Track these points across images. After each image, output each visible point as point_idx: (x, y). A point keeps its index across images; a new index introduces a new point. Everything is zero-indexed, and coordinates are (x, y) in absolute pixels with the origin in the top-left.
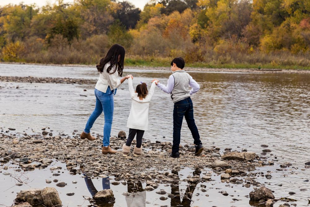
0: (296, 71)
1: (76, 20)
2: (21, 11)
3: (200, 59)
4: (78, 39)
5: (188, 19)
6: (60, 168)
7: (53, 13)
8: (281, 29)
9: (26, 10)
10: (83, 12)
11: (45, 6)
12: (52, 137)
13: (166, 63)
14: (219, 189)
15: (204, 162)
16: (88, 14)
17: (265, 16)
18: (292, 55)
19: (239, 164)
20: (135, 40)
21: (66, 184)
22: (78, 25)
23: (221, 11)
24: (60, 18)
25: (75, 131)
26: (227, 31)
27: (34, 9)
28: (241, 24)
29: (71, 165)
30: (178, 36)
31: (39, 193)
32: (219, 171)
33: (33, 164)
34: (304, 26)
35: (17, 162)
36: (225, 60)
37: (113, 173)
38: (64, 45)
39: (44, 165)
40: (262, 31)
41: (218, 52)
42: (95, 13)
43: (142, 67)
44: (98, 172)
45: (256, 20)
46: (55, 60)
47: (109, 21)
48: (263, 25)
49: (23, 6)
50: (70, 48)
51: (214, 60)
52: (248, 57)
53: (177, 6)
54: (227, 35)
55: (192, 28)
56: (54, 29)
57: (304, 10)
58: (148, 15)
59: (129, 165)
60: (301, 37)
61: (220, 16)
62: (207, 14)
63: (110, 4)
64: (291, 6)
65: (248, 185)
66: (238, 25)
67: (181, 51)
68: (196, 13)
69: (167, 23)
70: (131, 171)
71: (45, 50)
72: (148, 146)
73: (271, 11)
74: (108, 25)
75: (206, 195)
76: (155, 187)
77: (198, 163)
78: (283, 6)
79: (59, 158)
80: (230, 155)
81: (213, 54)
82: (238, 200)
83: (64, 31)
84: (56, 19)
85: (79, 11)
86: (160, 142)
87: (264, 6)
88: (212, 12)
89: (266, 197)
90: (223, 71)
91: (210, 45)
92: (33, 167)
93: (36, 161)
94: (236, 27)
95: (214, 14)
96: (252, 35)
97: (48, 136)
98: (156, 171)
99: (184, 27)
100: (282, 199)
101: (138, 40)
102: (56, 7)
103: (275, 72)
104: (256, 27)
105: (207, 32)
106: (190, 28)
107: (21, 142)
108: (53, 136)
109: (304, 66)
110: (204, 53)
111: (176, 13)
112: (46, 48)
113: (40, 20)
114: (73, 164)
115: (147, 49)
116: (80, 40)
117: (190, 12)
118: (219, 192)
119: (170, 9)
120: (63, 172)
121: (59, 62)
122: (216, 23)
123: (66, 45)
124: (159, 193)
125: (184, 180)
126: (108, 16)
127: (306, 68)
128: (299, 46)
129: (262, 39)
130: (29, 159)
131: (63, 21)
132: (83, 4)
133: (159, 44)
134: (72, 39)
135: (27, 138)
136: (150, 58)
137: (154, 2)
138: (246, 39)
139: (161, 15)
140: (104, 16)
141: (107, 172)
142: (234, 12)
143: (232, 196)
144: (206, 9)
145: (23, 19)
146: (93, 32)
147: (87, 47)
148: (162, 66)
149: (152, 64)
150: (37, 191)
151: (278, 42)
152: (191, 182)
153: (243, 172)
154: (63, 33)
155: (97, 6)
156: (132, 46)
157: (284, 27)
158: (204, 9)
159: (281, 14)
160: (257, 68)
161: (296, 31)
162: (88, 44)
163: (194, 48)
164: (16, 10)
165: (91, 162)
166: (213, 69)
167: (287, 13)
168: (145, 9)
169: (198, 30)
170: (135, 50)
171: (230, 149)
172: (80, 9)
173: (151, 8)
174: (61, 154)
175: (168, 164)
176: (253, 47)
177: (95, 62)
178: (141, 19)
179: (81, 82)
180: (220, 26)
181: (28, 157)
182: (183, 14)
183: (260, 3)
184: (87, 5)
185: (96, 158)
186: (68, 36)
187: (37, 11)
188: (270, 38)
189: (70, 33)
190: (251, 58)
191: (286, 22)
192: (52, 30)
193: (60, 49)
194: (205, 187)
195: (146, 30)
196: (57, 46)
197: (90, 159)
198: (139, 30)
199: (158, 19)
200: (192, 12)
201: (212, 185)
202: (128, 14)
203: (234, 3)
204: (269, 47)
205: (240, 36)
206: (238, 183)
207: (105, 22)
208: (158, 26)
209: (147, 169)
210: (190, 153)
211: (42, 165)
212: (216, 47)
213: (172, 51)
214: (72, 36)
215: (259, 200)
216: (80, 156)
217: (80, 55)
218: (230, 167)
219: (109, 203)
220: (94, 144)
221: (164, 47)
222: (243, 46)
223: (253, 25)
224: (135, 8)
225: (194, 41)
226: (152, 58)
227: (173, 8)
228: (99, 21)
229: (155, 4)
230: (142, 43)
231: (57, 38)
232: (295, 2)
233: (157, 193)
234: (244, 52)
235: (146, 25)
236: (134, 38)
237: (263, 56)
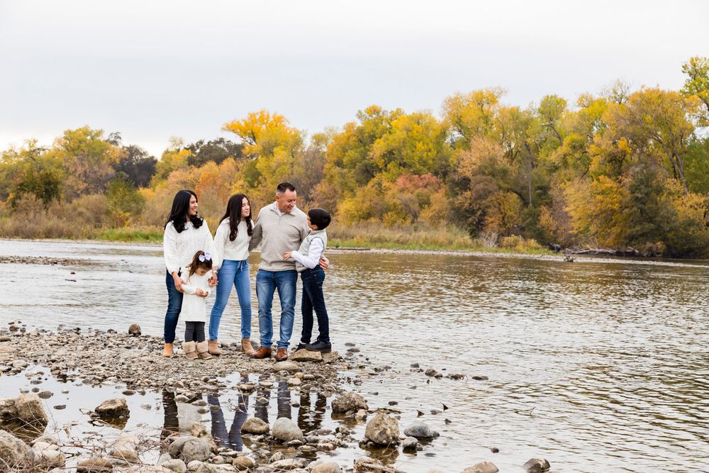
0: (391, 251)
1: (56, 172)
4: (59, 200)
5: (230, 173)
6: (42, 373)
7: (19, 162)
8: (368, 190)
10: (66, 161)
11: (7, 151)
12: (25, 334)
16: (75, 164)
17: (346, 170)
18: (385, 228)
19: (314, 367)
20: (147, 203)
21: (52, 394)
22: (60, 180)
23: (279, 161)
24: (31, 169)
25: (61, 326)
28: (309, 182)
29: (58, 368)
30: (215, 198)
31: (13, 403)
32: (284, 376)
34: (403, 186)
37: (124, 380)
38: (37, 210)
39: (15, 369)
40: (340, 192)
42: (86, 163)
44: (100, 378)
45: (332, 176)
46: (22, 232)
47: (107, 175)
48: (342, 184)
50: (47, 214)
53: (213, 154)
55: (237, 188)
56: (21, 185)
57: (402, 162)
58: (167, 167)
59: (148, 369)
60: (398, 202)
61: (278, 169)
62: (258, 166)
63: (109, 149)
64: (384, 156)
65: (329, 392)
66: (305, 183)
68: (242, 165)
69: (197, 179)
70: (151, 376)
71: (6, 216)
73: (353, 164)
74: (105, 181)
76: (190, 397)
77: (253, 365)
78: (371, 156)
79: (38, 360)
83: (37, 188)
84: (24, 171)
85: (61, 159)
87: (344, 156)
88: (266, 164)
89: (356, 406)
93: (3, 364)
94: (302, 186)
95: (268, 167)
96: (325, 199)
97: (19, 332)
98: (189, 377)
99: (223, 186)
100: (378, 410)
101: (153, 203)
102: (24, 153)
103: (360, 251)
104: (331, 186)
105: (258, 193)
106: (233, 187)
108: (27, 332)
109: (402, 243)
111: (212, 164)
112: (8, 214)
114: (61, 368)
116: (63, 202)
117: (233, 163)
119: (202, 158)
120: (46, 379)
121: (29, 235)
122: (271, 180)
123: (40, 209)
125: (233, 388)
126: (106, 167)
127: (406, 247)
128: (395, 216)
129: (340, 205)
131: (36, 174)
132: (67, 149)
134: (51, 200)
137: (177, 148)
139: (188, 167)
140: (99, 168)
141: (115, 378)
142: (299, 164)
144: (256, 159)
146: (82, 192)
147: (73, 214)
150: (9, 401)
151: (364, 209)
152: (244, 391)
153: (320, 377)
154: (35, 191)
155: (89, 152)
157: (373, 187)
158: (254, 159)
159: (368, 168)
160: (334, 246)
161: (390, 193)
162: (75, 209)
165: (89, 365)
167: (378, 166)
168: (163, 158)
170: (148, 218)
172: (62, 155)
173: (173, 156)
174: (42, 355)
175: (208, 367)
177: (86, 235)
178: (157, 173)
179: (66, 262)
182: (222, 166)
183: (337, 151)
184: (73, 150)
185: (96, 360)
186: (44, 196)
188: (352, 202)
189: (46, 191)
191: (375, 180)
192: (19, 187)
193: (31, 215)
195: (165, 190)
196: (26, 211)
197: (88, 361)
198: (154, 189)
199: (184, 174)
200: (235, 164)
202: (138, 165)
203: (299, 151)
204: (351, 217)
205: (308, 200)
207: (101, 176)
208: (184, 183)
209: (176, 374)
211: (13, 369)
214: (50, 196)
215: (345, 412)
217: (63, 224)
218: (301, 371)
219: (121, 417)
220: (91, 342)
223: (327, 184)
224: (148, 157)
227: (207, 157)
228: (92, 175)
229: (178, 150)
230: (159, 207)
231: (27, 198)
232: (389, 150)
235: (165, 182)
236: (146, 200)
237: (343, 228)
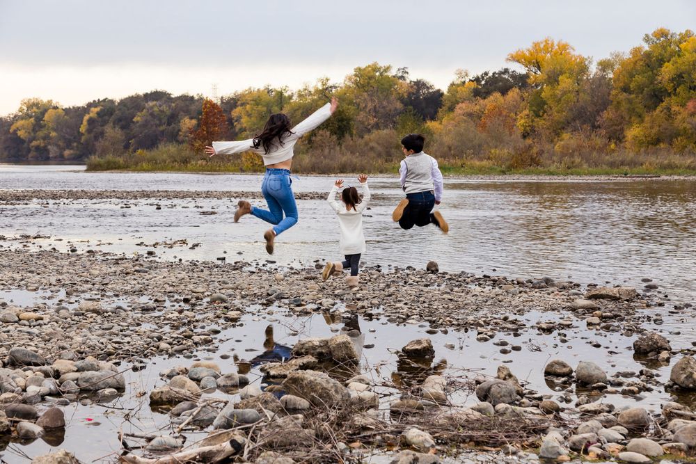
0: (682, 178)
1: (348, 109)
2: (266, 98)
3: (534, 162)
4: (352, 136)
5: (515, 103)
7: (313, 100)
8: (657, 115)
9: (274, 97)
10: (357, 97)
11: (302, 90)
13: (483, 169)
14: (586, 338)
15: (559, 302)
16: (365, 100)
17: (633, 96)
18: (675, 154)
19: (611, 305)
20: (436, 136)
22: (351, 117)
23: (565, 89)
26: (574, 120)
27: (286, 94)
28: (595, 109)
29: (363, 307)
30: (501, 129)
31: (326, 343)
32: (584, 314)
33: (310, 307)
34: (693, 110)
35: (286, 304)
36: (573, 163)
37: (426, 318)
38: (332, 146)
39: (324, 308)
40: (627, 118)
41: (561, 152)
42: (375, 99)
43: (449, 176)
44: (404, 317)
45: (618, 103)
46: (319, 168)
47: (396, 109)
48: (629, 109)
49: (269, 91)
50: (340, 150)
51: (555, 163)
52: (607, 157)
53: (498, 85)
54: (575, 127)
55: (522, 118)
57: (692, 85)
58: (454, 99)
59: (448, 307)
60: (689, 126)
61: (564, 98)
62: (543, 95)
63: (397, 84)
64: (672, 80)
65: (630, 332)
66: (591, 111)
67: (506, 151)
68: (527, 94)
69: (483, 110)
70: (452, 315)
71: (303, 153)
72: (472, 281)
73: (640, 89)
74: (394, 116)
75: (568, 347)
76: (491, 337)
77: (550, 303)
78: (659, 81)
79: (345, 299)
80: (597, 292)
81: (554, 155)
82: (616, 353)
83: (331, 125)
85: (352, 96)
86: (489, 277)
87: (631, 81)
88: (551, 92)
89: (658, 348)
90: (570, 180)
91: (548, 141)
92: (309, 310)
93: (313, 303)
94: (588, 113)
95: (554, 96)
96: (612, 126)
98: (489, 315)
99: (509, 116)
100: (682, 351)
101: (440, 136)
102: (317, 91)
104: (618, 112)
105: (543, 122)
106: (518, 117)
107: (286, 278)
110: (541, 153)
111: (497, 95)
112: (305, 151)
113: (295, 111)
114: (366, 307)
115: (454, 149)
116: (355, 138)
117: (518, 94)
118: (587, 343)
119: (488, 89)
122: (557, 108)
123: (335, 145)
124: (497, 344)
125: (532, 327)
126: (395, 101)
128: (685, 141)
129: (628, 132)
130: (303, 300)
132: (358, 86)
133: (472, 141)
134: (344, 137)
135: (295, 273)
136: (459, 163)
137: (463, 80)
138: (603, 132)
139: (473, 99)
140: (388, 103)
141: (418, 316)
142: (584, 91)
143: (607, 348)
144: (542, 88)
145: (270, 110)
146: (372, 127)
147: (365, 148)
148: (477, 174)
149: (463, 171)
150: (323, 341)
151: (652, 135)
152: (544, 330)
153: (619, 316)
154: (329, 128)
155: (378, 88)
156: (432, 146)
157: (662, 111)
158: (539, 88)
159: (657, 93)
160: (622, 174)
161: (679, 117)
162: (366, 144)
163: (525, 146)
164: (259, 97)
165: (392, 303)
166: (556, 177)
167: (666, 90)
168: (449, 91)
169: (530, 120)
170: (436, 151)
171: (595, 285)
172: (353, 92)
173: (459, 89)
174: (348, 294)
175: (506, 305)
176: (616, 143)
177: (378, 169)
178: (444, 105)
180: (564, 113)
181: (301, 298)
182: (507, 96)
183: (624, 76)
184: (363, 86)
185: (399, 299)
186: (338, 132)
187: (290, 97)
188: (640, 128)
189: (339, 128)
190: (612, 160)
191: (664, 104)
193: (327, 151)
194: (565, 336)
195: (452, 122)
196: (322, 147)
197: (391, 300)
198: (441, 122)
199: (470, 105)
200: (520, 94)
201: (575, 333)
202: (425, 99)
203: (585, 78)
204: (639, 143)
205: (594, 127)
206: (613, 331)
207: (390, 111)
208: (470, 115)
209: (476, 313)
210: (536, 290)
211: (322, 308)
212: (558, 145)
213: (493, 151)
214: (343, 132)
215: (648, 353)
216: (375, 295)
217: (356, 160)
218: (599, 309)
219: (427, 357)
220: (392, 279)
221: (480, 146)
222: (599, 142)
223: (614, 111)
224: (435, 90)
225: (525, 136)
226: (462, 162)
227: (493, 87)
228: (382, 110)
229: (464, 83)
230: (447, 140)
231: (322, 136)
232: (679, 73)
233: (494, 344)
234: (601, 150)
235: (451, 115)
236: (434, 133)
237: (631, 155)
